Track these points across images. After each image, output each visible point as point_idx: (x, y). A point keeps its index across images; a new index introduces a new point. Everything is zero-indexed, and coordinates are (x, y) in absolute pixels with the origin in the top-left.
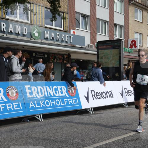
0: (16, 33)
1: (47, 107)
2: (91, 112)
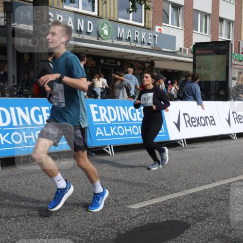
0: (77, 30)
1: (119, 136)
2: (183, 145)
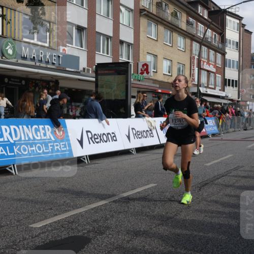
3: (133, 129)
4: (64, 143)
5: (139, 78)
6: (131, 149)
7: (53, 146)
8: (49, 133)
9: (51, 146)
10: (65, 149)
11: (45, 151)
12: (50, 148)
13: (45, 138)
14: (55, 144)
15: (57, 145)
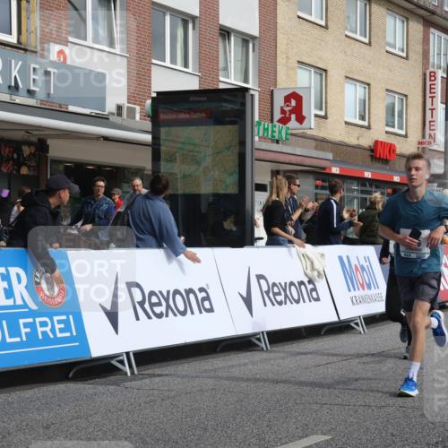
3: (260, 277)
4: (64, 317)
5: (276, 135)
6: (254, 335)
7: (32, 326)
8: (20, 289)
9: (26, 325)
10: (68, 334)
11: (9, 340)
12: (24, 331)
13: (10, 302)
14: (38, 320)
15: (43, 324)
